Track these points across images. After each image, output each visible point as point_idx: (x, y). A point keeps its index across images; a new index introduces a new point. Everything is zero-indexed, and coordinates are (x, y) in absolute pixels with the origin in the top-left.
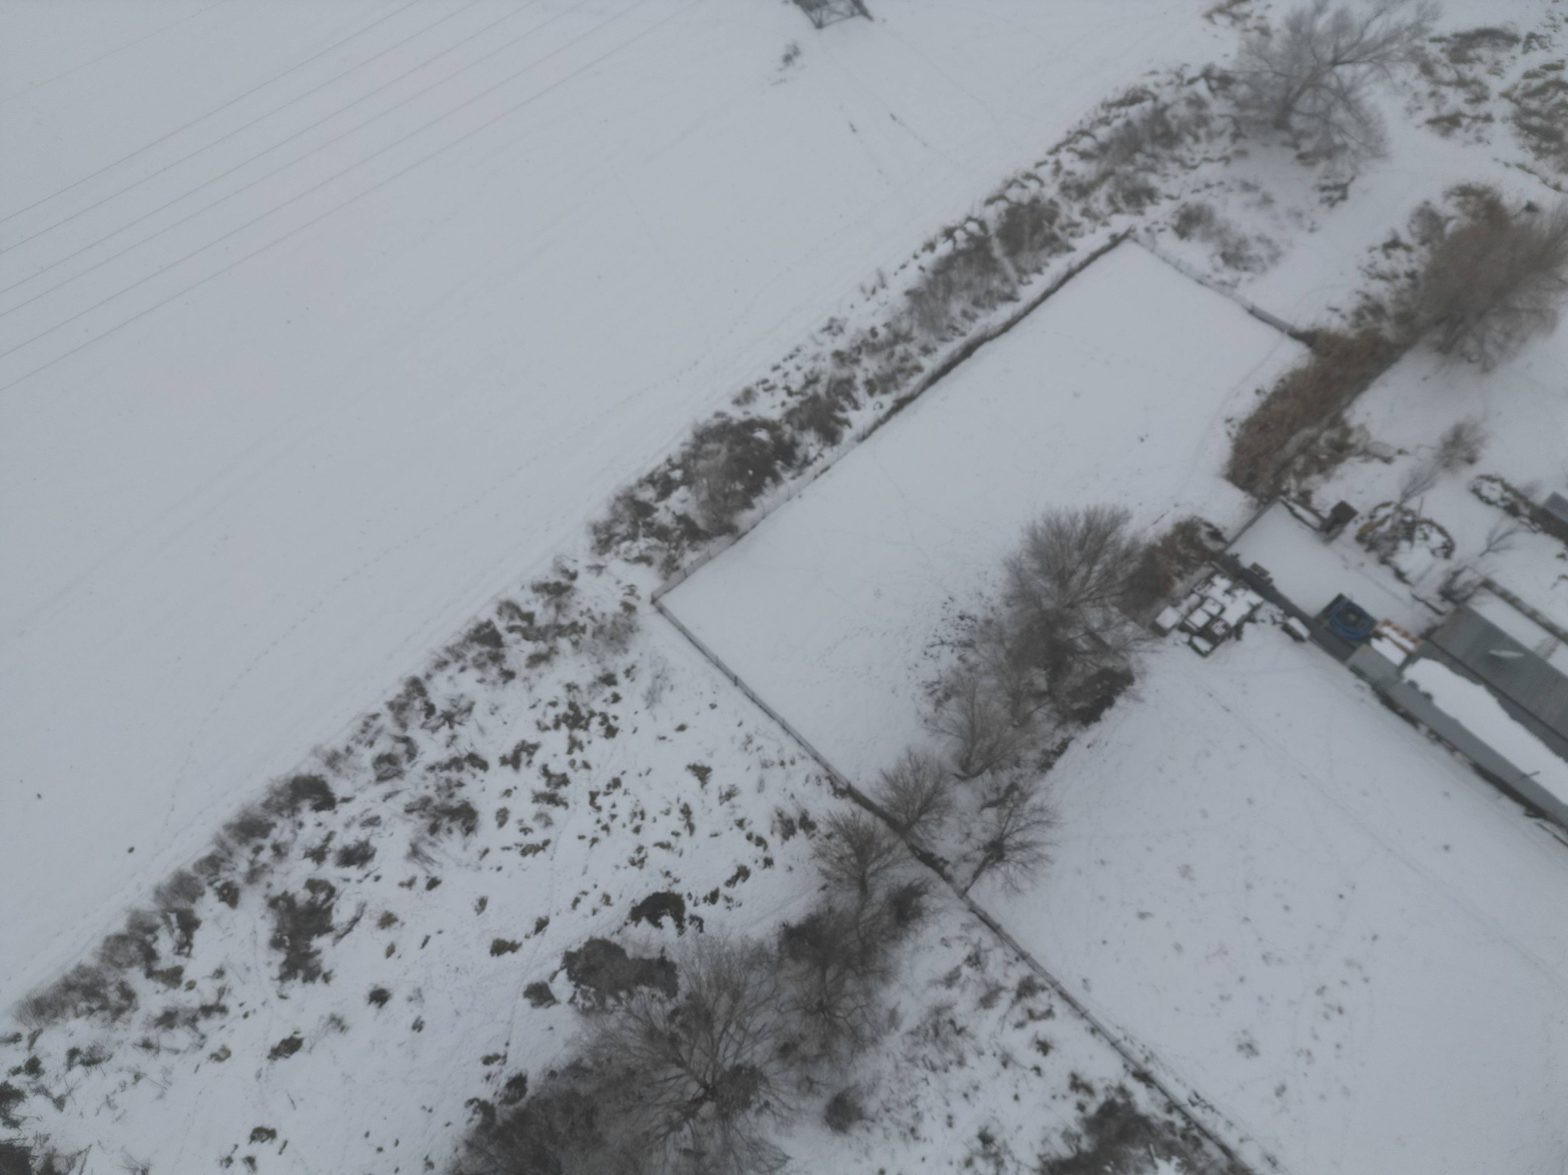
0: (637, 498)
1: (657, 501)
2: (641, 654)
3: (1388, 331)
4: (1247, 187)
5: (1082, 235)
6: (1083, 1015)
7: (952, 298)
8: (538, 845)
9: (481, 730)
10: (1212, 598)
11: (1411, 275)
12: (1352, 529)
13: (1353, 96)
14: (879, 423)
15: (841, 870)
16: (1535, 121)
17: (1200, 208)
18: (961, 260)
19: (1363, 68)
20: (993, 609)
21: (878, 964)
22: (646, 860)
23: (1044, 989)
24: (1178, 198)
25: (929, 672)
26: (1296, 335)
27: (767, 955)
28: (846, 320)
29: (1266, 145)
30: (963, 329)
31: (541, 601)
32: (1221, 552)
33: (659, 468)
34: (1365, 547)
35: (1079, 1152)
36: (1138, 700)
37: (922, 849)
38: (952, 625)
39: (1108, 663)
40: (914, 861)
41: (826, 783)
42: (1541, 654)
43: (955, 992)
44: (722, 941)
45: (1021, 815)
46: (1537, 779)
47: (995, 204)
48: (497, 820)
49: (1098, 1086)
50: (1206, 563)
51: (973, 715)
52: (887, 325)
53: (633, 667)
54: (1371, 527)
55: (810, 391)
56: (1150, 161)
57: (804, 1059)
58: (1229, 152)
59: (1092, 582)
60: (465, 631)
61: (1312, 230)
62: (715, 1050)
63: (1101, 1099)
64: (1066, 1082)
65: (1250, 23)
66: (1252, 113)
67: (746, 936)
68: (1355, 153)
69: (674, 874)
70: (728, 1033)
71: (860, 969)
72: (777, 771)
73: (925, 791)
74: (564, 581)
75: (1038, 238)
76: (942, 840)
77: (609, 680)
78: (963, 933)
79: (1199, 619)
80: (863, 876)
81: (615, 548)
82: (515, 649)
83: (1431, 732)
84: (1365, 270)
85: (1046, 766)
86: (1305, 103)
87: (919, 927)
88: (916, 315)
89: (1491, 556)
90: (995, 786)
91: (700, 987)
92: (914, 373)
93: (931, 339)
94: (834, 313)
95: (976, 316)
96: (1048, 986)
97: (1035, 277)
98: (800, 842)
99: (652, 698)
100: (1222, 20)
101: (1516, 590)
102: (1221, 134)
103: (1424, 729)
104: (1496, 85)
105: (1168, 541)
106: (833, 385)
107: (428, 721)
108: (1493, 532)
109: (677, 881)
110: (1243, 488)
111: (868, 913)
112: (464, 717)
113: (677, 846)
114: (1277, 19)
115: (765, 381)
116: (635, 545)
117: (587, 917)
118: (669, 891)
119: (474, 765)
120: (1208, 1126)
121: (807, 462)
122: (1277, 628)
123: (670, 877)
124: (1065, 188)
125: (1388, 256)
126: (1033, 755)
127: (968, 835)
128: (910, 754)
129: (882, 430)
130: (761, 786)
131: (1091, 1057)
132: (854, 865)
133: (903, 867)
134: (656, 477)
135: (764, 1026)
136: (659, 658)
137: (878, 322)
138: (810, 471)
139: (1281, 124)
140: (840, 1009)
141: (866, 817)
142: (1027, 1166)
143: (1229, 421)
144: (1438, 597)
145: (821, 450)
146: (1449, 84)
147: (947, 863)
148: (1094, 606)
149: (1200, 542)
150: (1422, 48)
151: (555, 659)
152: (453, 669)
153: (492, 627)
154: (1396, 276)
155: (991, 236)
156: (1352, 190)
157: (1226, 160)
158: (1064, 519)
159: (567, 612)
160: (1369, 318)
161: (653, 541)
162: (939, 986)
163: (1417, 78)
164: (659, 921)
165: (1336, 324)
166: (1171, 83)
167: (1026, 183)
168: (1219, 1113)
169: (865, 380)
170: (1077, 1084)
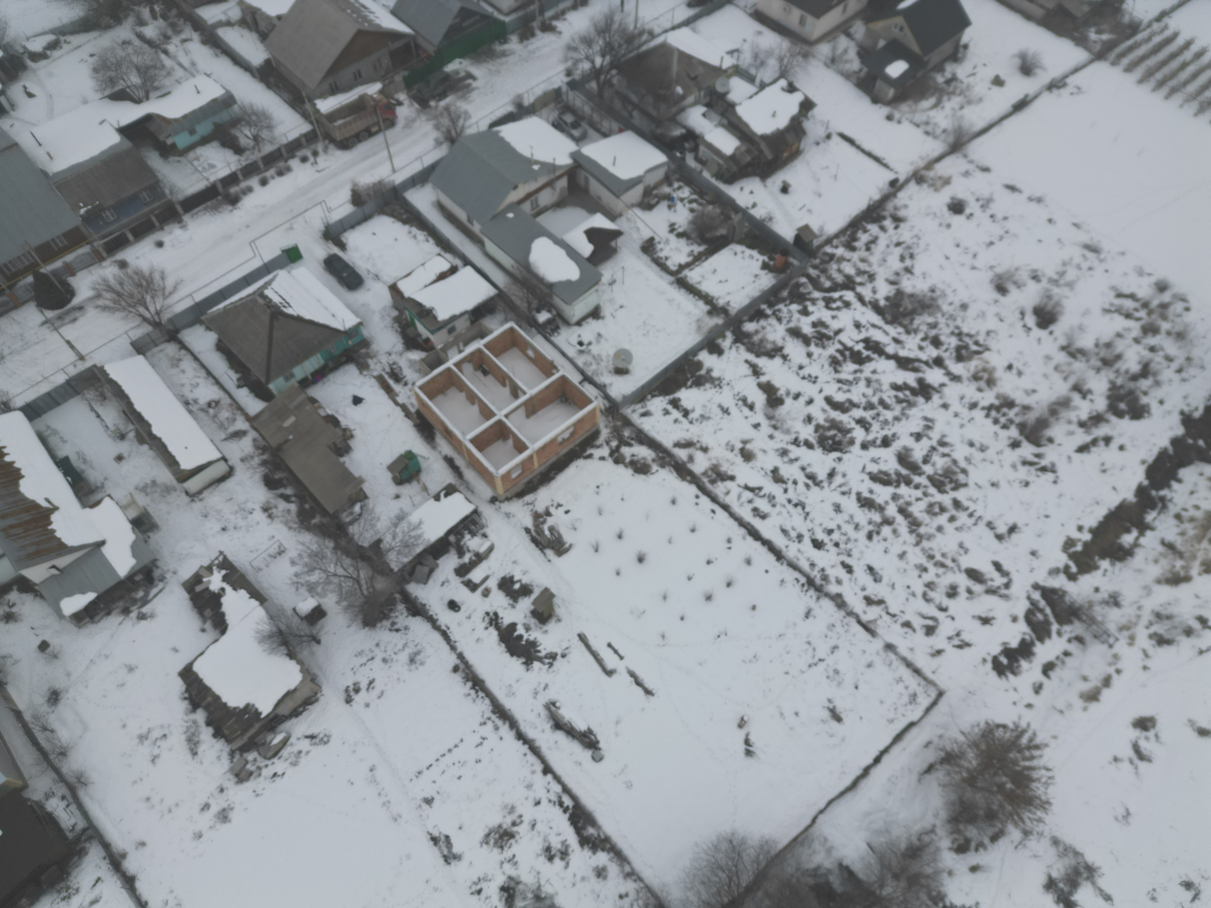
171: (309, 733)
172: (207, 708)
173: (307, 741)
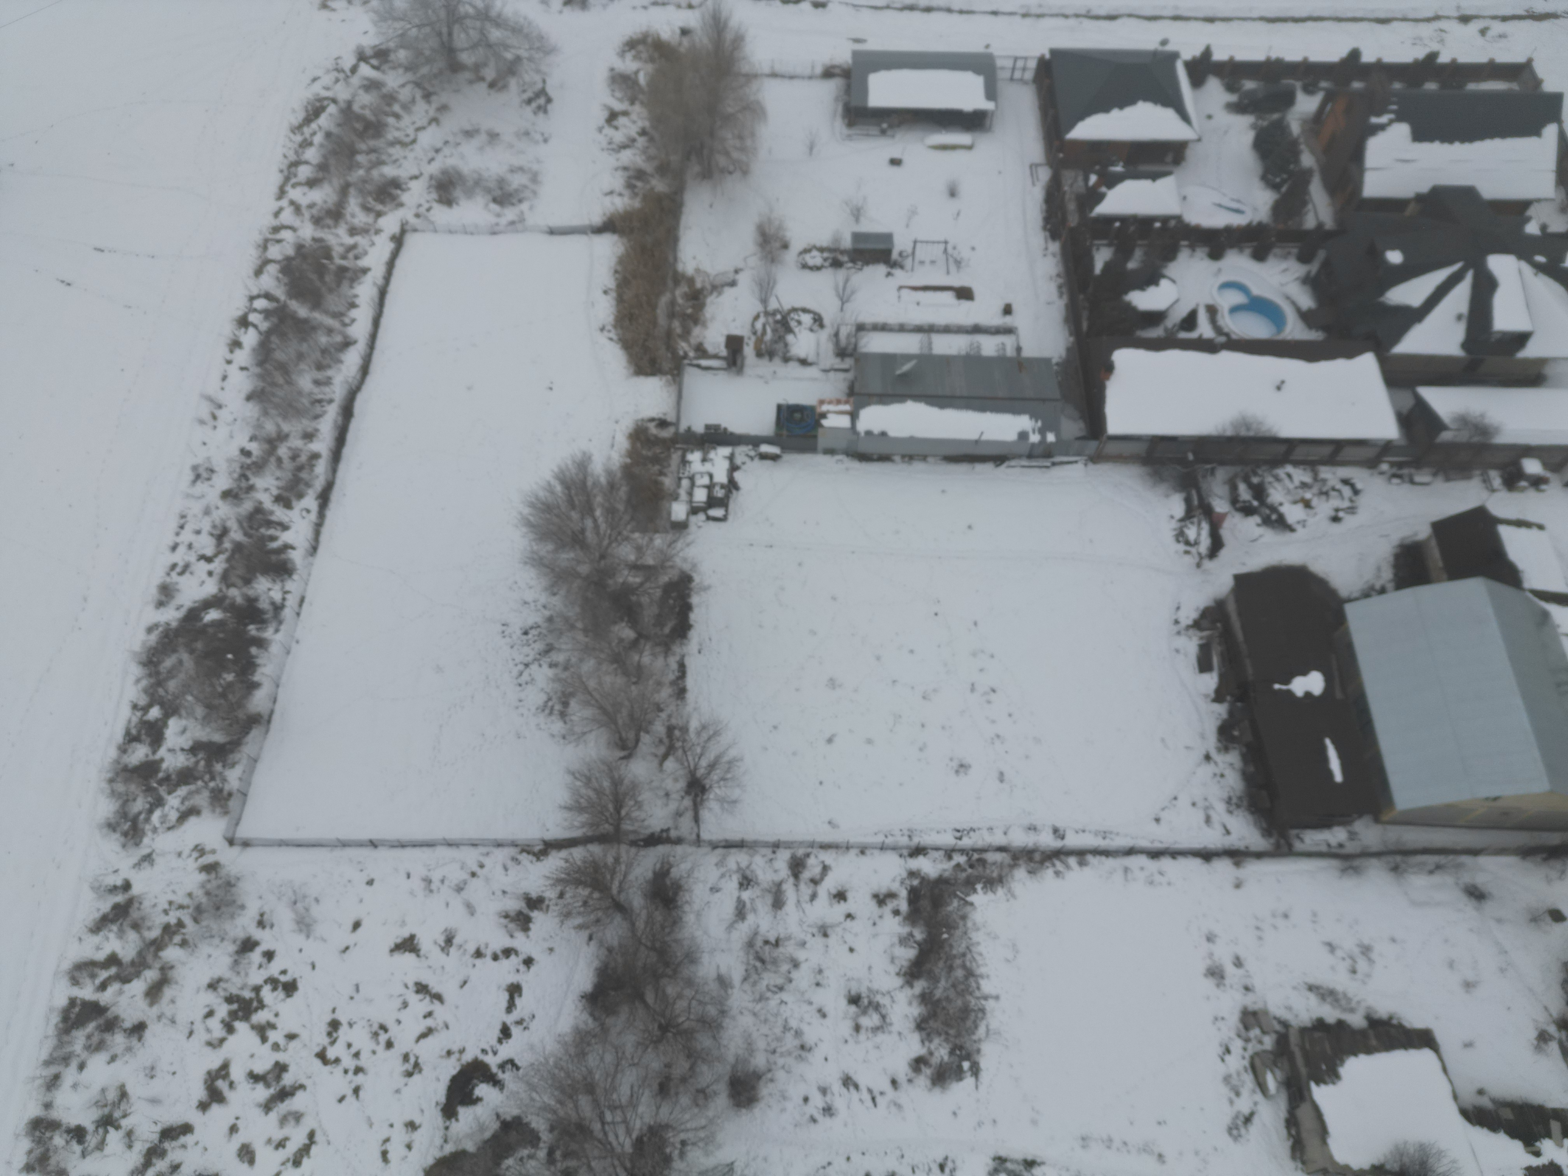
0: (130, 766)
1: (154, 752)
2: (261, 898)
3: (659, 185)
4: (469, 134)
5: (366, 253)
6: (848, 847)
7: (294, 377)
8: (305, 1145)
9: (154, 1101)
10: (698, 473)
11: (643, 133)
12: (749, 351)
13: (493, 13)
14: (318, 526)
15: (593, 911)
17: (445, 172)
18: (274, 339)
20: (544, 607)
21: (679, 954)
22: (420, 1061)
23: (808, 855)
24: (421, 174)
25: (535, 697)
26: (599, 230)
27: (588, 1033)
28: (209, 459)
29: (457, 91)
30: (327, 397)
31: (112, 936)
32: (676, 434)
33: (129, 721)
34: (767, 358)
35: (919, 944)
36: (706, 588)
37: (642, 837)
38: (523, 646)
39: (664, 579)
40: (643, 852)
41: (524, 858)
42: (925, 351)
43: (751, 918)
44: (542, 1059)
45: (693, 745)
46: (984, 438)
47: (265, 270)
48: (243, 1162)
49: (895, 887)
50: (672, 450)
51: (597, 701)
52: (252, 439)
53: (262, 915)
54: (759, 341)
55: (227, 545)
56: (373, 157)
57: (684, 1080)
58: (432, 113)
59: (603, 527)
60: (51, 1031)
61: (546, 141)
62: (609, 1147)
63: (904, 893)
64: (873, 905)
66: (425, 70)
67: (559, 1035)
68: (530, 59)
69: (455, 1048)
70: (608, 1123)
71: (669, 971)
72: (474, 883)
73: (608, 792)
74: (120, 898)
75: (328, 278)
76: (651, 816)
77: (248, 945)
78: (723, 870)
79: (701, 496)
80: (614, 900)
81: (147, 827)
82: (123, 1001)
83: (903, 457)
84: (608, 149)
85: (681, 693)
86: (460, 39)
87: (687, 897)
88: (273, 412)
89: (847, 306)
90: (657, 740)
91: (555, 1112)
92: (314, 462)
93: (306, 424)
94: (192, 461)
95: (330, 378)
96: (809, 850)
97: (354, 313)
98: (541, 921)
99: (304, 925)
101: (880, 319)
102: (413, 101)
103: (897, 458)
105: (632, 453)
106: (245, 524)
107: (86, 1145)
108: (836, 288)
109: (462, 1051)
110: (653, 374)
111: (640, 924)
112: (123, 1106)
113: (438, 1024)
115: (174, 566)
116: (167, 808)
117: (406, 1157)
118: (462, 1066)
119: (174, 1138)
120: (980, 844)
121: (278, 608)
122: (756, 460)
123: (453, 1053)
124: (317, 221)
125: (616, 128)
126: (665, 694)
127: (667, 795)
128: (573, 774)
129: (325, 531)
130: (471, 909)
131: (876, 871)
132: (599, 899)
133: (639, 865)
134: (134, 732)
135: (632, 1087)
136: (281, 886)
137: (242, 441)
138: (288, 613)
139: (455, 67)
140: (679, 1016)
141: (578, 853)
142: (895, 989)
143: (602, 329)
144: (838, 360)
145: (283, 587)
147: (668, 830)
148: (620, 544)
149: (656, 437)
151: (173, 974)
152: (70, 1075)
153: (79, 1002)
154: (634, 140)
155: (285, 302)
156: (550, 90)
157: (434, 120)
158: (542, 494)
159: (148, 923)
160: (639, 184)
161: (183, 791)
162: (736, 925)
164: (475, 1097)
165: (620, 203)
166: (337, 80)
167: (278, 236)
168: (979, 829)
169: (273, 499)
170: (881, 899)
171: (1256, 1120)
172: (1362, 1033)
173: (1246, 1111)
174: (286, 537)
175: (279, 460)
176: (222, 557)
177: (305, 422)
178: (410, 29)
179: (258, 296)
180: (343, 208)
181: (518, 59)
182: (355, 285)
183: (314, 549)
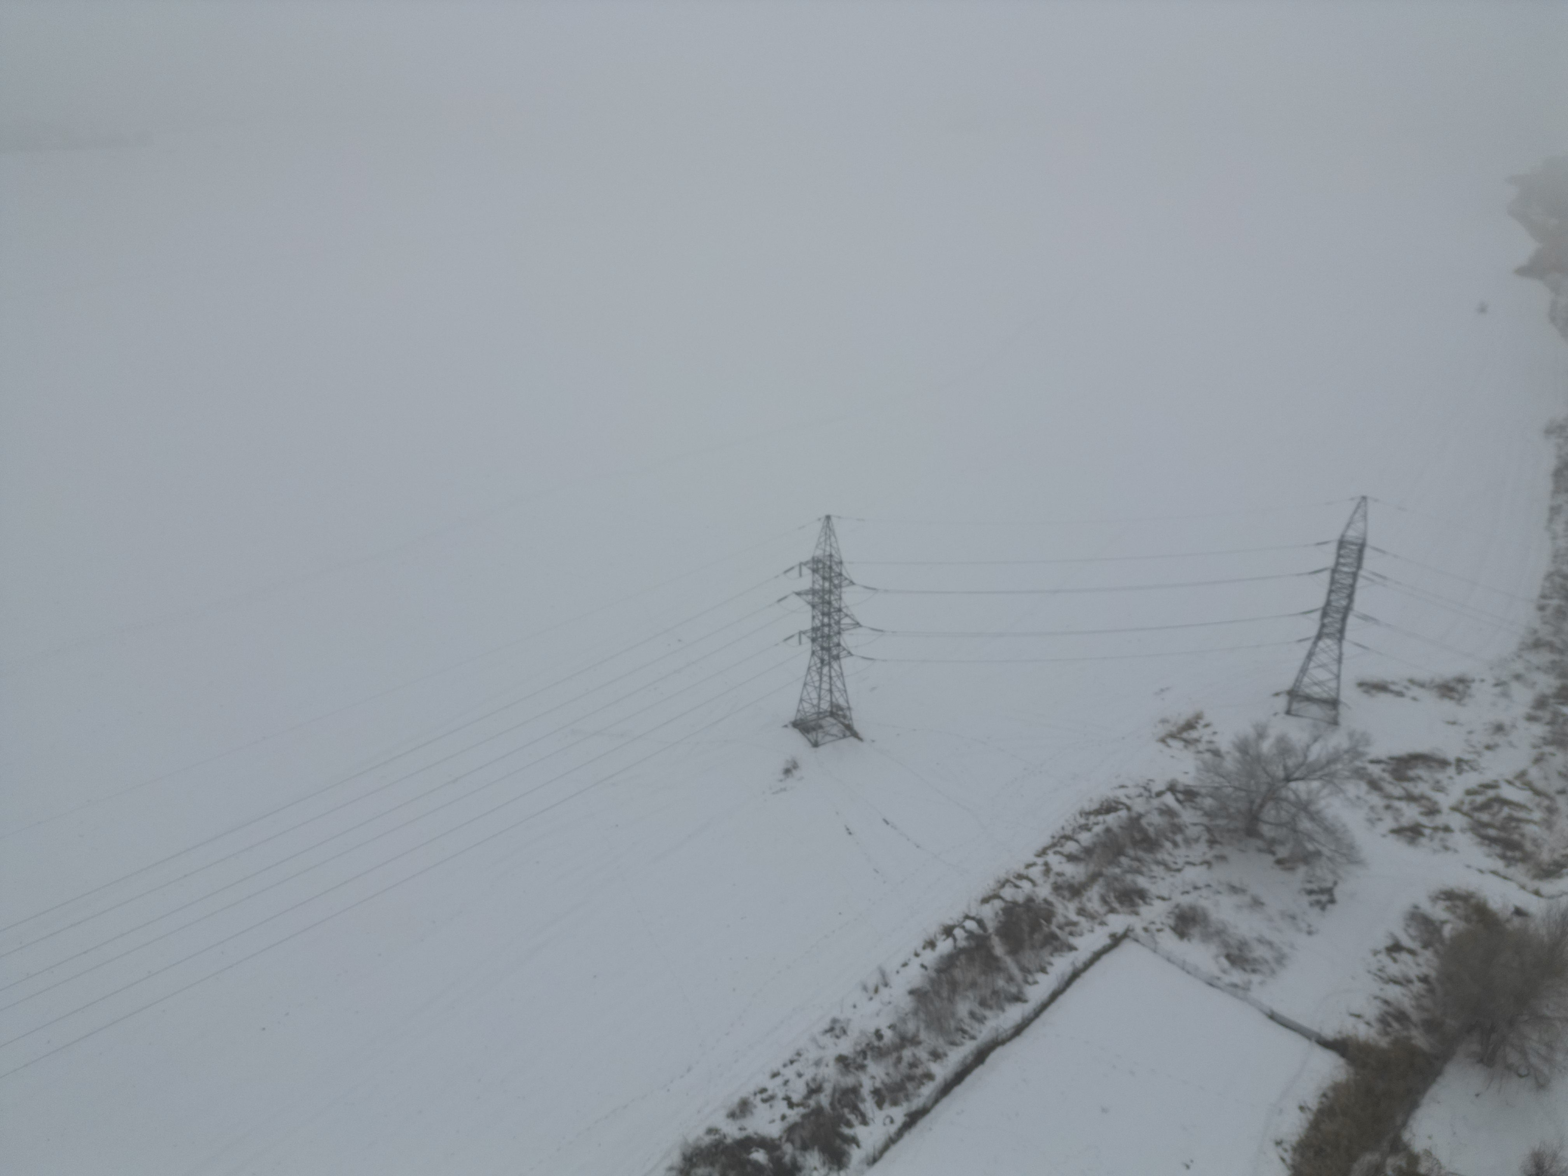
3: (1420, 1039)
4: (1234, 890)
5: (1081, 935)
7: (957, 998)
11: (1424, 979)
13: (1313, 808)
14: (892, 1141)
16: (1492, 832)
17: (1193, 908)
18: (963, 958)
19: (1315, 784)
24: (1170, 899)
26: (1326, 1044)
28: (849, 1020)
29: (1242, 851)
30: (972, 1032)
47: (991, 902)
52: (892, 1027)
55: (812, 1103)
56: (1135, 864)
58: (1209, 856)
61: (1310, 933)
65: (1202, 747)
66: (1222, 822)
68: (1330, 859)
75: (1036, 936)
84: (1375, 975)
86: (1269, 813)
88: (922, 1015)
92: (925, 1081)
93: (940, 1043)
94: (835, 1013)
95: (985, 1018)
97: (1040, 977)
100: (1176, 744)
102: (1197, 840)
104: (1445, 801)
106: (837, 1095)
114: (1224, 743)
115: (764, 1090)
124: (1057, 888)
125: (1395, 960)
129: (894, 1150)
137: (883, 1023)
139: (1252, 831)
143: (1279, 1143)
146: (1400, 799)
150: (1364, 769)
154: (1410, 981)
155: (990, 934)
156: (1338, 893)
157: (1208, 863)
160: (1396, 1025)
163: (1368, 793)
165: (1364, 1032)
166: (1140, 795)
167: (1018, 883)
169: (872, 1089)
174: (860, 1131)
175: (899, 1060)
176: (801, 1110)
177: (941, 1041)
178: (1227, 787)
179: (973, 918)
180: (1085, 890)
181: (1318, 854)
182: (1056, 954)
183: (873, 1160)
